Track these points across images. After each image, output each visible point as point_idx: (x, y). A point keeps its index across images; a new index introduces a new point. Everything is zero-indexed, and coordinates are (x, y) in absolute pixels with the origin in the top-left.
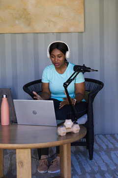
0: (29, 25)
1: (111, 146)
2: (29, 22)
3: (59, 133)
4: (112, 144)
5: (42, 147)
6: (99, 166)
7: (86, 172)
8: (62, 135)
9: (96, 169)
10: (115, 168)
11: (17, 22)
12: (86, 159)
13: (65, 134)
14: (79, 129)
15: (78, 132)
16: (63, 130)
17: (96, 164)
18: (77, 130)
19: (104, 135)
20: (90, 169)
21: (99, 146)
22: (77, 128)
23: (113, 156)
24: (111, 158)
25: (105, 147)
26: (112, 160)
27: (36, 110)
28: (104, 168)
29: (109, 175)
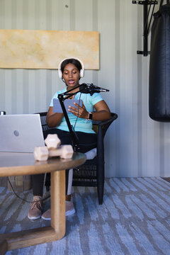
0: (42, 60)
1: (126, 189)
2: (42, 57)
4: (127, 187)
6: (109, 213)
7: (90, 221)
8: (40, 159)
9: (105, 217)
10: (130, 216)
11: (29, 57)
12: (95, 204)
15: (71, 156)
16: (42, 151)
17: (106, 210)
18: (69, 154)
19: (119, 178)
20: (97, 216)
21: (113, 188)
23: (128, 200)
24: (125, 203)
25: (119, 191)
26: (126, 205)
28: (115, 216)
29: (121, 227)
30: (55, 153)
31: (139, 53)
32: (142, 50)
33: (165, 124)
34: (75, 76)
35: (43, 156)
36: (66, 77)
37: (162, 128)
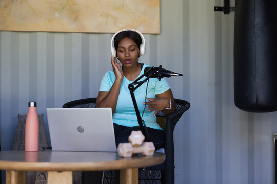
0: (76, 20)
3: (121, 152)
5: (93, 169)
8: (125, 155)
11: (57, 15)
13: (130, 155)
14: (154, 149)
15: (152, 154)
16: (128, 148)
18: (150, 151)
22: (150, 147)
27: (83, 126)
30: (137, 150)
31: (217, 9)
32: (222, 5)
33: (256, 114)
34: (133, 54)
35: (128, 153)
36: (122, 55)
37: (251, 120)
